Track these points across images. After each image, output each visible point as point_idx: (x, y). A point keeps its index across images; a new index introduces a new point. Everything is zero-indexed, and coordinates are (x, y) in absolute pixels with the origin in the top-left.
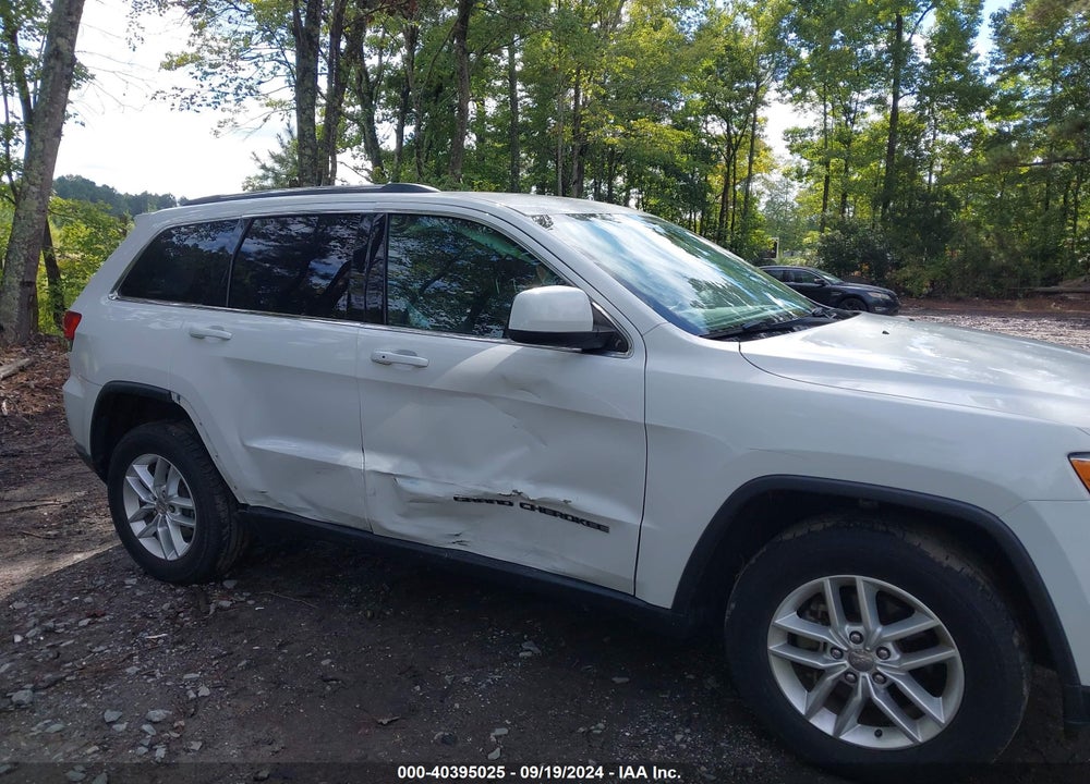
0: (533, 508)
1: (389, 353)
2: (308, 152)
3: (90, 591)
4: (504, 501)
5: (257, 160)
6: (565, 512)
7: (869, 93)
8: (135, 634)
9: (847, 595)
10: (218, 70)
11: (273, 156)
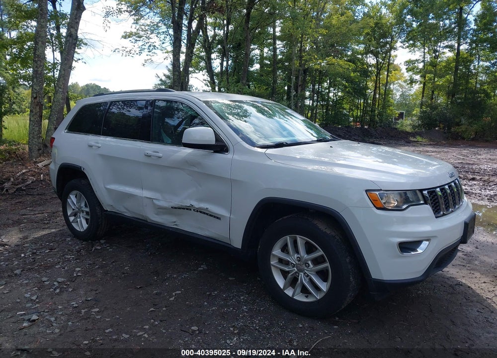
0: (197, 211)
1: (150, 152)
2: (177, 73)
3: (53, 241)
4: (188, 208)
5: (159, 77)
6: (207, 212)
7: (446, 43)
8: (63, 256)
10: (141, 39)
11: (165, 75)
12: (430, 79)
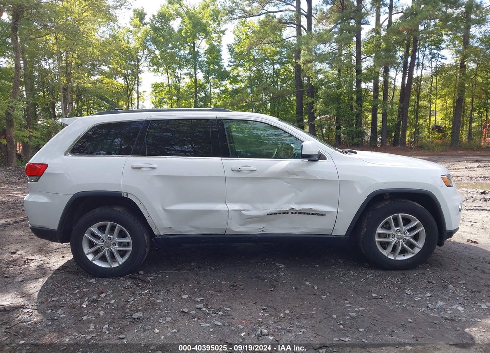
0: (296, 213)
4: (285, 212)
6: (309, 212)
7: (185, 71)
9: (396, 220)
12: (175, 102)
